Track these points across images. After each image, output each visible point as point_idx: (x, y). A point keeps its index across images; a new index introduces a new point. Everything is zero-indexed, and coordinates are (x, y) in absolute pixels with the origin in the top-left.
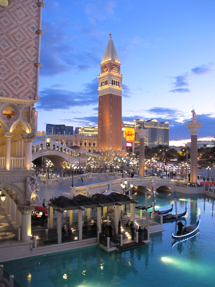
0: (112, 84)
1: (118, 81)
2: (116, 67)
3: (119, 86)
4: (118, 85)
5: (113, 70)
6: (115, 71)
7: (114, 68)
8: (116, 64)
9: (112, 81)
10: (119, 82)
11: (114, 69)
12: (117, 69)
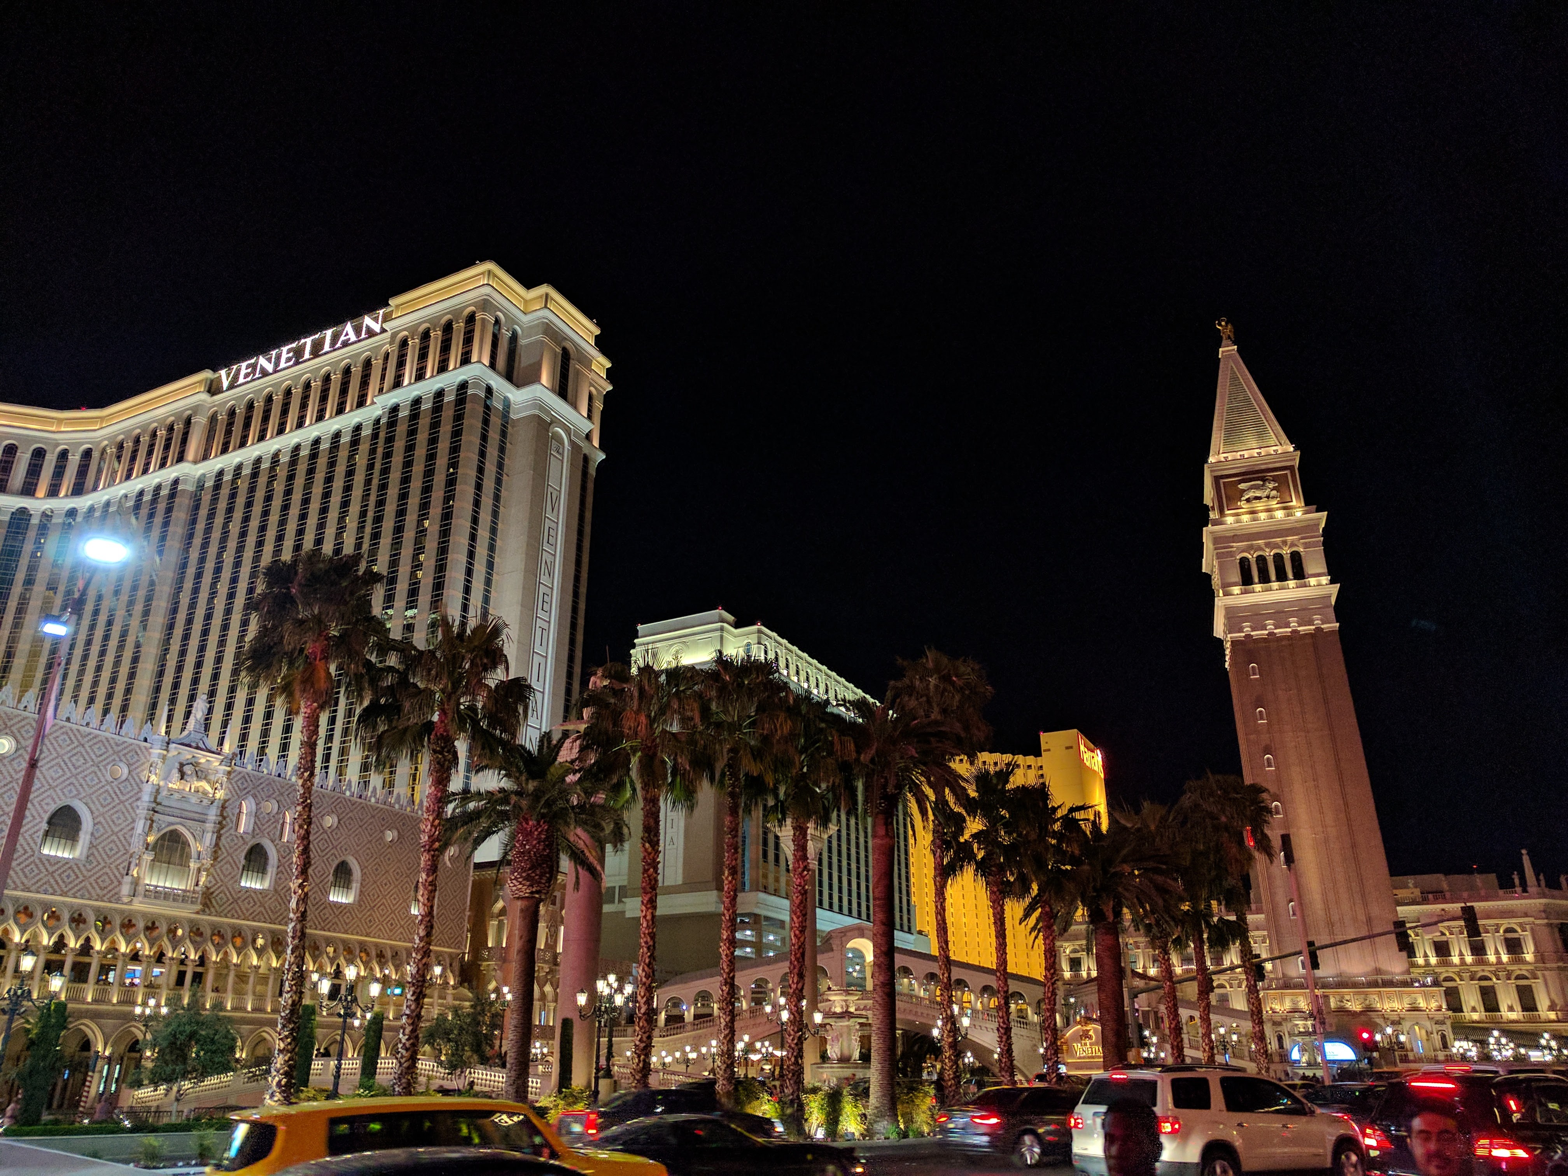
0: (1247, 580)
1: (1286, 551)
2: (1264, 480)
3: (1300, 574)
4: (1290, 575)
5: (1242, 503)
6: (1259, 505)
7: (1243, 491)
8: (1263, 467)
9: (1244, 565)
10: (1296, 557)
11: (1251, 494)
12: (1274, 489)
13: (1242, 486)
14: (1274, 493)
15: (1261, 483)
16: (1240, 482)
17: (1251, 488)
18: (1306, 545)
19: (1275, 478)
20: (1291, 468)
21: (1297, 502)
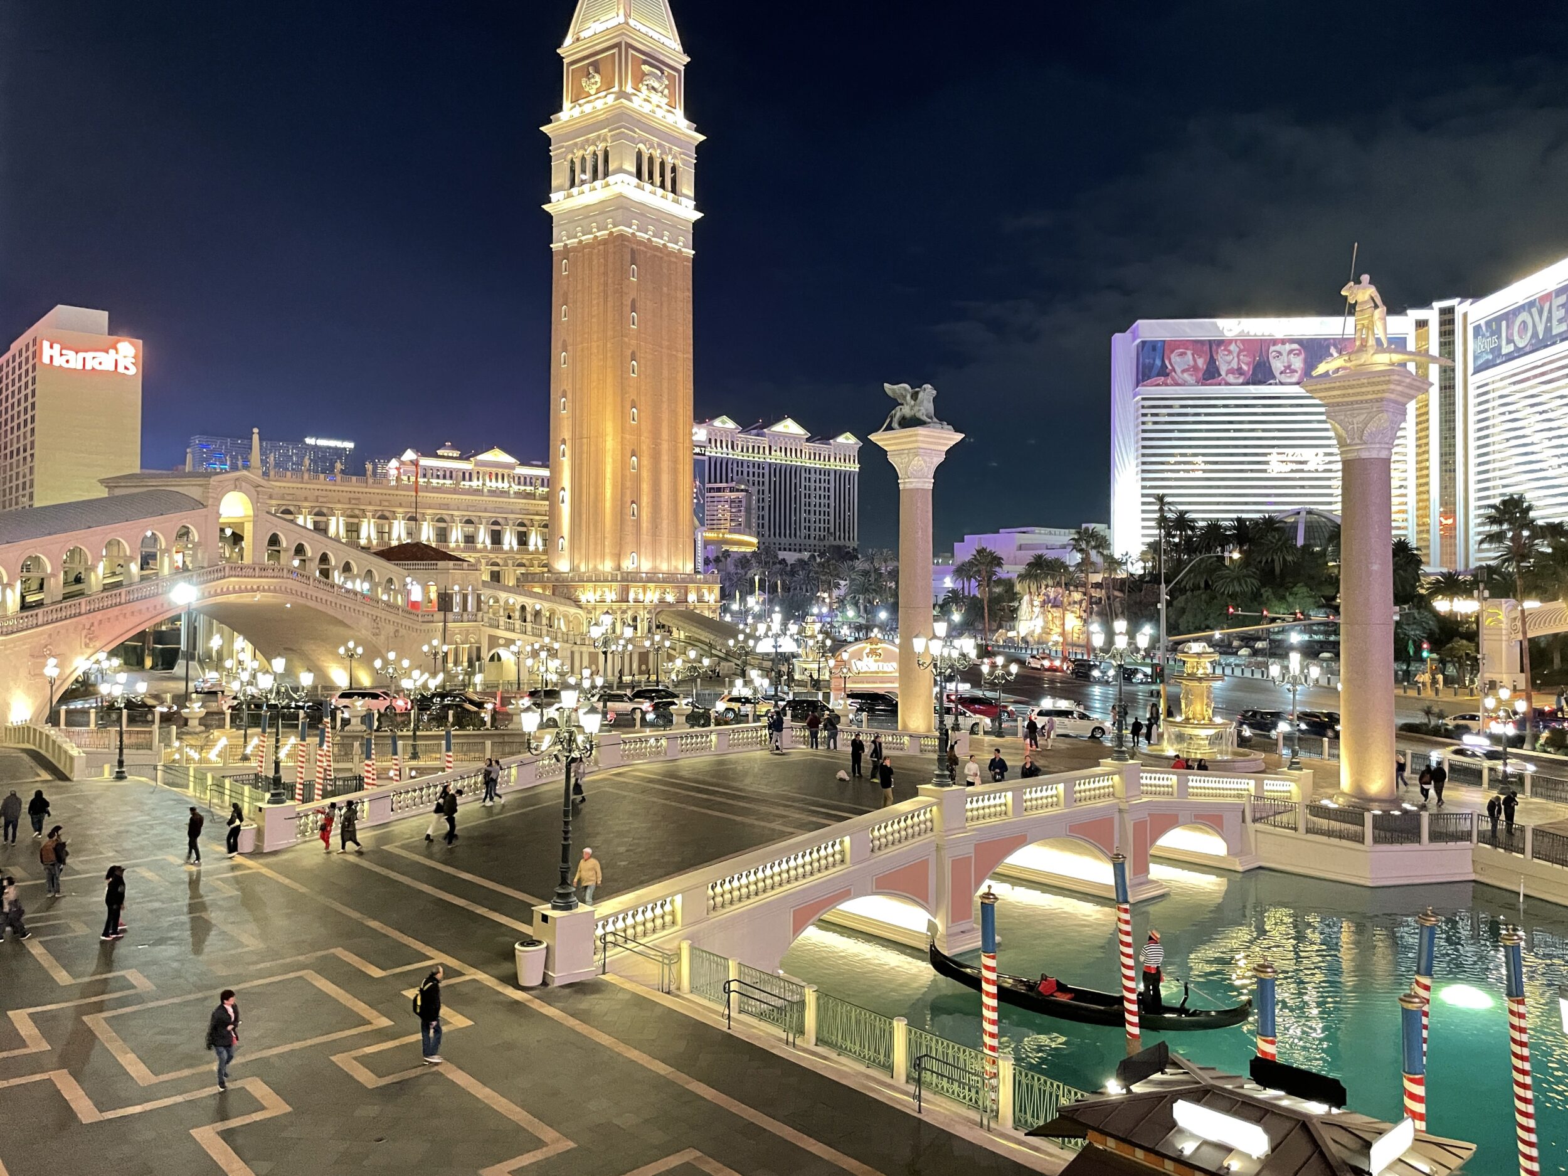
0: (639, 175)
1: (670, 160)
2: (660, 71)
4: (669, 186)
5: (644, 90)
6: (655, 98)
7: (645, 74)
8: (662, 58)
9: (639, 155)
11: (650, 81)
12: (666, 87)
13: (646, 68)
14: (666, 92)
15: (659, 73)
16: (645, 62)
17: (651, 74)
18: (685, 163)
19: (669, 77)
20: (678, 71)
21: (680, 112)
